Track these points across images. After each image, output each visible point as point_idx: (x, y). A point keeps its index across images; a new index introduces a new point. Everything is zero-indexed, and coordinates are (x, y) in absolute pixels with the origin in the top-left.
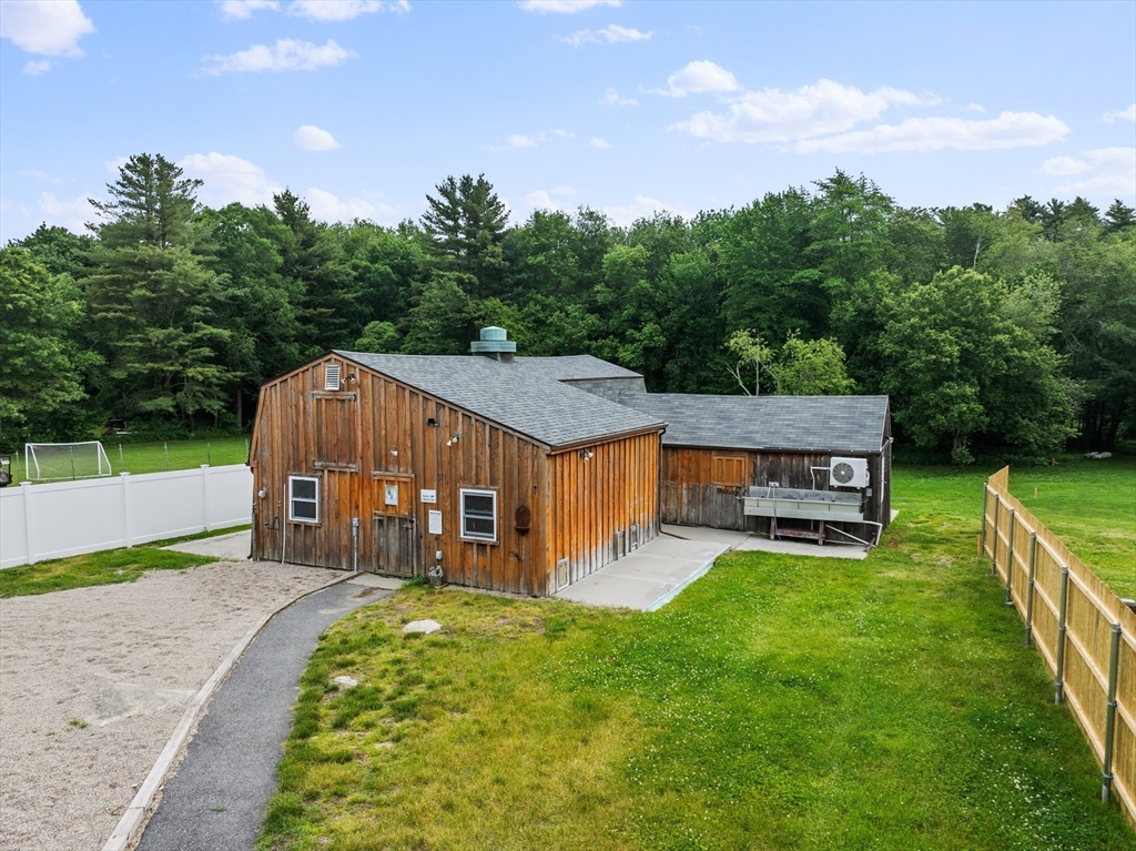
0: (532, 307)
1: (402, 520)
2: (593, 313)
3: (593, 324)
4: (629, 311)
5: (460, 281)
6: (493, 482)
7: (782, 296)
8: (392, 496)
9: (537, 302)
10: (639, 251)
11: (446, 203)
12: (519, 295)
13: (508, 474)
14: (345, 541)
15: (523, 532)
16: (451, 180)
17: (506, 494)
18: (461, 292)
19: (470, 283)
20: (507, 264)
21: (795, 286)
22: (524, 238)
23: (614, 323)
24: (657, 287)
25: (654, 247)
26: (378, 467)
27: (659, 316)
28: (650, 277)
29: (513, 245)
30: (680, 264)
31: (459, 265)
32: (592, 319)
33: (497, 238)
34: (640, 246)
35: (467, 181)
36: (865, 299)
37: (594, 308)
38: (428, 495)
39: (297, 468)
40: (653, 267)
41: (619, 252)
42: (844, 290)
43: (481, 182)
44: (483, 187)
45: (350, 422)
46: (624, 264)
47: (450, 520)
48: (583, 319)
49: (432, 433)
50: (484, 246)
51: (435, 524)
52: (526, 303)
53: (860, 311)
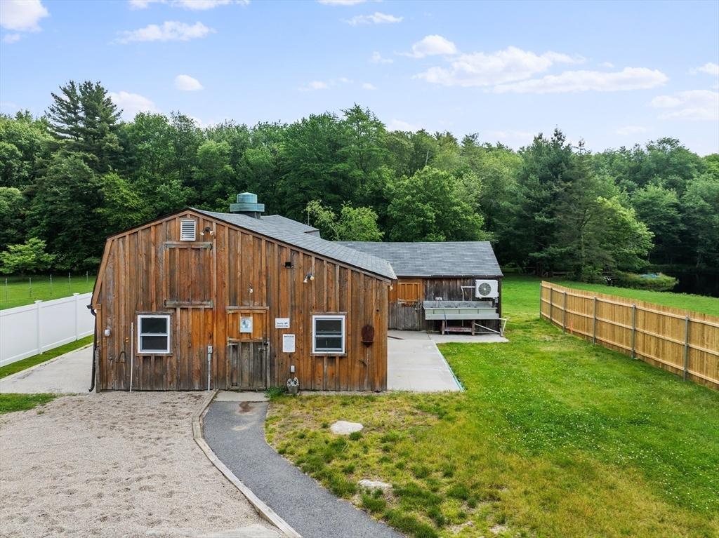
0: (142, 181)
1: (257, 344)
2: (190, 186)
3: (191, 194)
4: (218, 185)
5: (86, 159)
6: (342, 308)
7: (325, 180)
8: (247, 326)
9: (145, 177)
10: (225, 146)
11: (69, 101)
12: (130, 171)
13: (355, 302)
14: (197, 365)
15: (367, 344)
16: (72, 83)
17: (353, 319)
18: (87, 168)
19: (93, 161)
20: (122, 148)
21: (333, 174)
22: (133, 131)
23: (205, 193)
24: (237, 170)
25: (234, 143)
26: (234, 302)
27: (238, 189)
28: (233, 163)
29: (125, 135)
30: (255, 156)
31: (79, 146)
32: (188, 190)
33: (113, 129)
34: (225, 142)
35: (88, 85)
36: (376, 184)
37: (188, 183)
38: (282, 322)
39: (147, 307)
40: (235, 156)
41: (210, 144)
42: (364, 177)
43: (98, 87)
44: (100, 91)
45: (204, 267)
46: (214, 153)
47: (303, 340)
48: (182, 190)
49: (287, 275)
50: (103, 134)
51: (289, 344)
52: (136, 178)
53: (373, 190)
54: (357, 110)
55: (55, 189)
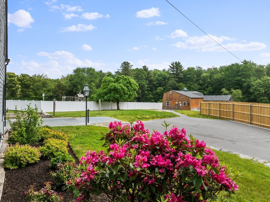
0: (188, 84)
1: (178, 105)
2: (199, 85)
3: (199, 87)
4: (206, 85)
5: (175, 80)
7: (233, 82)
8: (177, 103)
9: (189, 84)
10: (208, 74)
11: (172, 66)
12: (186, 82)
13: (187, 100)
14: (172, 107)
15: (189, 105)
16: (173, 62)
17: (187, 102)
18: (175, 82)
19: (177, 80)
20: (183, 77)
22: (186, 72)
23: (203, 87)
24: (211, 81)
25: (211, 73)
26: (175, 100)
27: (212, 86)
28: (210, 79)
29: (185, 73)
30: (215, 76)
31: (175, 77)
32: (199, 86)
33: (181, 72)
34: (208, 73)
35: (176, 62)
36: (249, 82)
37: (199, 84)
38: (180, 102)
39: (167, 101)
40: (211, 77)
41: (204, 74)
42: (245, 81)
43: (179, 62)
44: (179, 63)
46: (205, 77)
47: (182, 105)
48: (197, 86)
49: (181, 97)
50: (179, 74)
52: (187, 84)
54: (245, 61)
55: (169, 87)
